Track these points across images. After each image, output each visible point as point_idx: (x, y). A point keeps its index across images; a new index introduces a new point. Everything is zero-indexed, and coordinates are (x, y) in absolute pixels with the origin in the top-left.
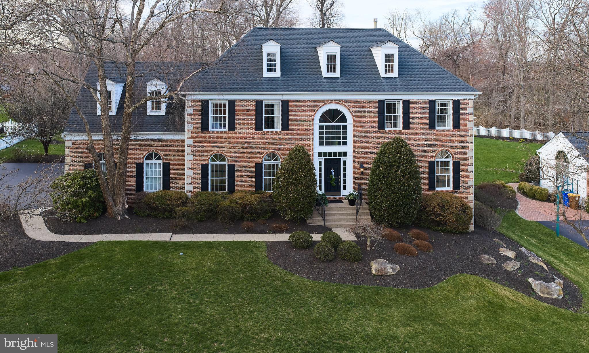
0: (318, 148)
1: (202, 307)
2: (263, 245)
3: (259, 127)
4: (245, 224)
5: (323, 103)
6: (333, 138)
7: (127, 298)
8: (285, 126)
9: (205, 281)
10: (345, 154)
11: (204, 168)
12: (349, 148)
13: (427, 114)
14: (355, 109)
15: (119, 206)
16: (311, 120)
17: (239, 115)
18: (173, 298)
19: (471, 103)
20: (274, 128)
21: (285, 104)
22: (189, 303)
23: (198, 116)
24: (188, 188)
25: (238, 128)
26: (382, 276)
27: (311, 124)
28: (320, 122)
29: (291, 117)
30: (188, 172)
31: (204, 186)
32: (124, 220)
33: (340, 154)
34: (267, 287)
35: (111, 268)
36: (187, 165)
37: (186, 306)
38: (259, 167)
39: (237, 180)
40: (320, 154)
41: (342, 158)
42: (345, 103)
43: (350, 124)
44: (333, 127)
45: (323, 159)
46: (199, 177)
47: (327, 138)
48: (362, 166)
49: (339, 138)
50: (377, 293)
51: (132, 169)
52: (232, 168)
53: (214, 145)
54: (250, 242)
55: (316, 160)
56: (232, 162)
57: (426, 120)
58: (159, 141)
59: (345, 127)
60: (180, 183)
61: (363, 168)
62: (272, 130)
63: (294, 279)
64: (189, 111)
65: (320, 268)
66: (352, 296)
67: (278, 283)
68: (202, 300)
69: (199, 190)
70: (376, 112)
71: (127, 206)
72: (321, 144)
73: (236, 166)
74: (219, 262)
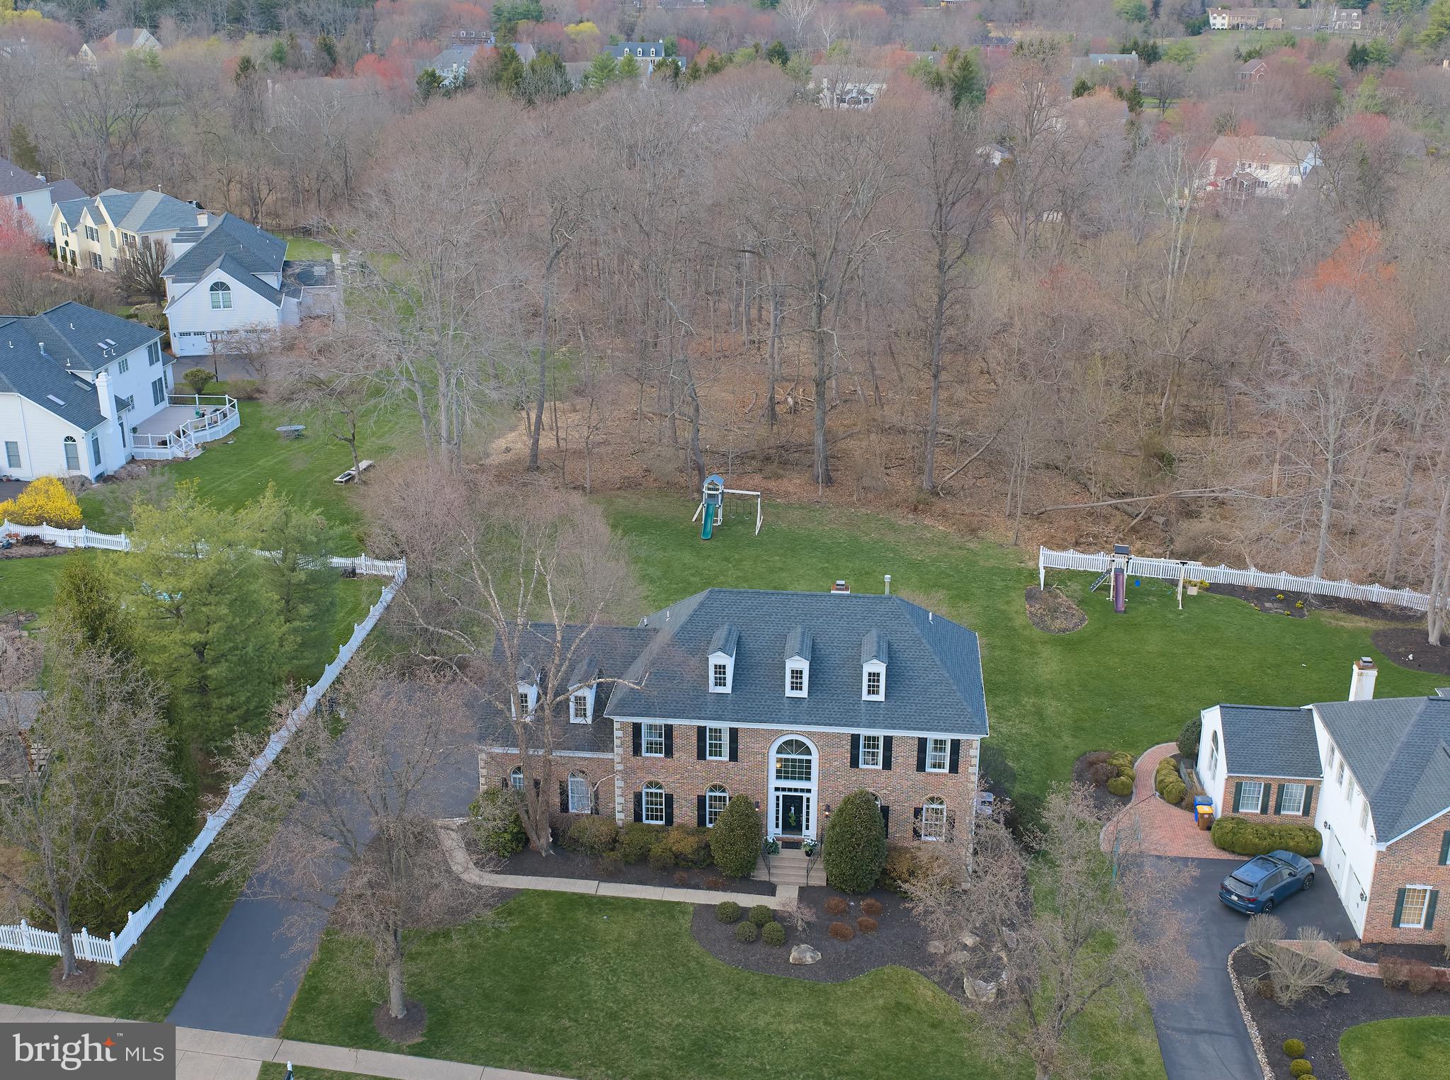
0: (774, 782)
1: (619, 985)
2: (692, 909)
3: (701, 755)
4: (679, 874)
5: (781, 733)
6: (793, 772)
7: (555, 969)
8: (734, 756)
9: (624, 955)
10: (809, 791)
11: (638, 797)
12: (813, 785)
13: (916, 753)
14: (821, 743)
15: (543, 841)
16: (766, 751)
17: (677, 742)
18: (594, 973)
19: (977, 744)
20: (720, 756)
21: (734, 733)
22: (607, 980)
23: (629, 739)
24: (619, 816)
25: (676, 755)
26: (800, 965)
27: (765, 756)
28: (778, 752)
29: (740, 746)
30: (619, 800)
31: (638, 817)
32: (549, 856)
33: (802, 790)
34: (681, 968)
35: (539, 930)
36: (618, 792)
37: (605, 983)
38: (701, 800)
39: (676, 812)
40: (777, 789)
41: (805, 795)
42: (809, 735)
43: (815, 757)
44: (794, 760)
45: (781, 794)
46: (631, 806)
47: (786, 772)
48: (828, 808)
49: (800, 773)
50: (785, 984)
51: (556, 788)
52: (669, 799)
53: (649, 772)
54: (678, 903)
55: (772, 795)
56: (669, 791)
57: (914, 761)
58: (586, 759)
59: (809, 761)
60: (611, 805)
61: (829, 811)
62: (718, 758)
63: (709, 961)
64: (617, 733)
65: (738, 950)
66: (759, 987)
67: (693, 965)
68: (619, 978)
69: (631, 818)
70: (849, 747)
71: (551, 840)
72: (778, 777)
73: (675, 797)
74: (641, 933)
